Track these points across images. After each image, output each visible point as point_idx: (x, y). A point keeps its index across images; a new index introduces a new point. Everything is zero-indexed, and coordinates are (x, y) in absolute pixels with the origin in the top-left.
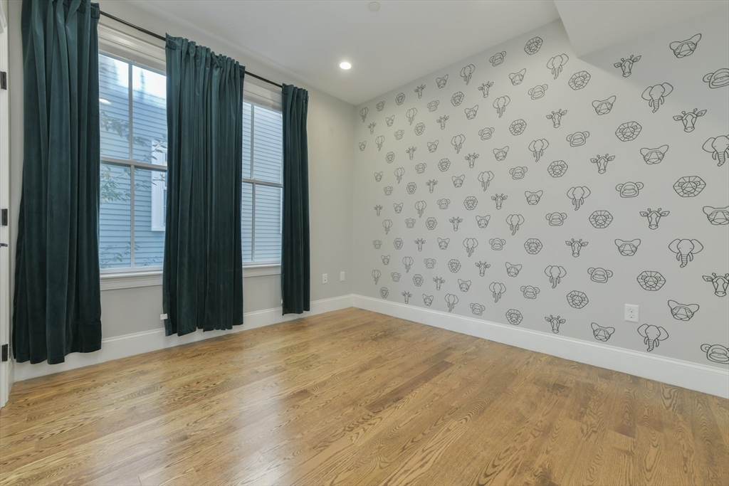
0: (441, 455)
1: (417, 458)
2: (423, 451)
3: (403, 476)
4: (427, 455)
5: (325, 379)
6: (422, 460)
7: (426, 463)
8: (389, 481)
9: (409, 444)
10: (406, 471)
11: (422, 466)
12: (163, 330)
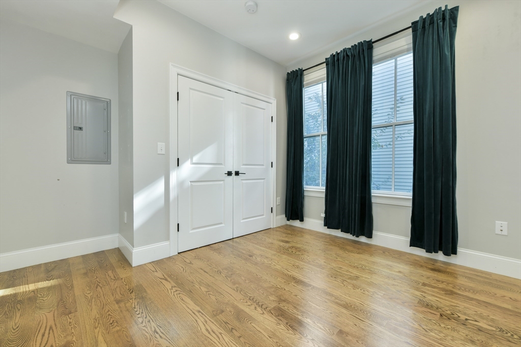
0: (213, 343)
1: (215, 328)
2: (221, 333)
3: (203, 320)
4: (216, 334)
5: (316, 286)
6: (213, 331)
7: (209, 333)
8: (202, 314)
9: (230, 327)
10: (206, 322)
11: (207, 330)
12: (322, 222)
